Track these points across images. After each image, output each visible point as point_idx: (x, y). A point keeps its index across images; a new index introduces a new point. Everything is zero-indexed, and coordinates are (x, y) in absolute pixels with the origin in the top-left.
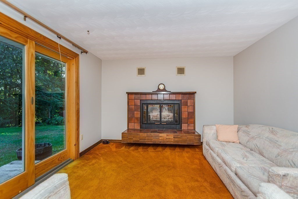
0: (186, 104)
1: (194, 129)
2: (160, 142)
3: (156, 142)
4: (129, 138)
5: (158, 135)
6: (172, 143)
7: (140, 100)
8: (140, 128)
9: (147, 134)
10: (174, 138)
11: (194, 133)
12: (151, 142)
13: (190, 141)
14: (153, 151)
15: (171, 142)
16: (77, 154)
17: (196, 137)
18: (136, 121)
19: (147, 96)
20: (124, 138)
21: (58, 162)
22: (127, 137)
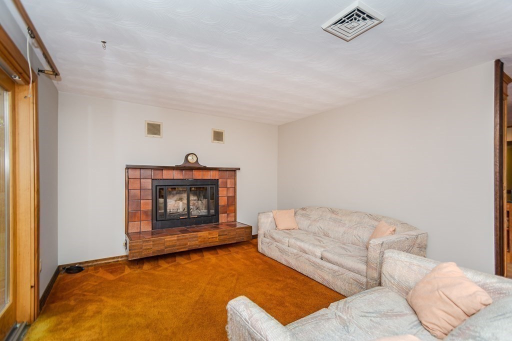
0: (225, 186)
1: (235, 221)
2: (200, 246)
3: (193, 247)
4: (144, 249)
5: (197, 234)
7: (152, 179)
8: (151, 229)
9: (177, 237)
10: (219, 236)
11: (235, 225)
12: (186, 248)
14: (188, 261)
15: (216, 243)
17: (246, 231)
18: (143, 217)
19: (165, 172)
20: (133, 251)
22: (141, 248)
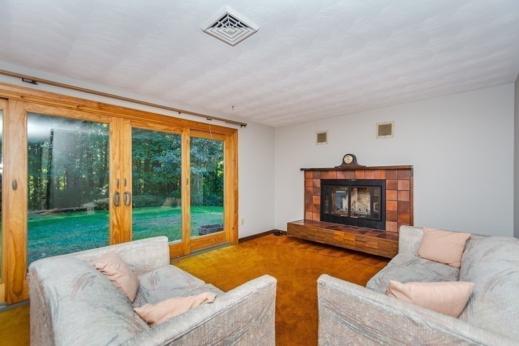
0: (395, 188)
2: (335, 243)
3: (330, 242)
4: (295, 231)
5: (332, 232)
6: (353, 248)
7: (321, 179)
8: (319, 220)
9: (317, 229)
10: (356, 240)
13: (383, 251)
16: (235, 239)
18: (315, 209)
19: (330, 173)
21: (214, 242)
22: (293, 230)
